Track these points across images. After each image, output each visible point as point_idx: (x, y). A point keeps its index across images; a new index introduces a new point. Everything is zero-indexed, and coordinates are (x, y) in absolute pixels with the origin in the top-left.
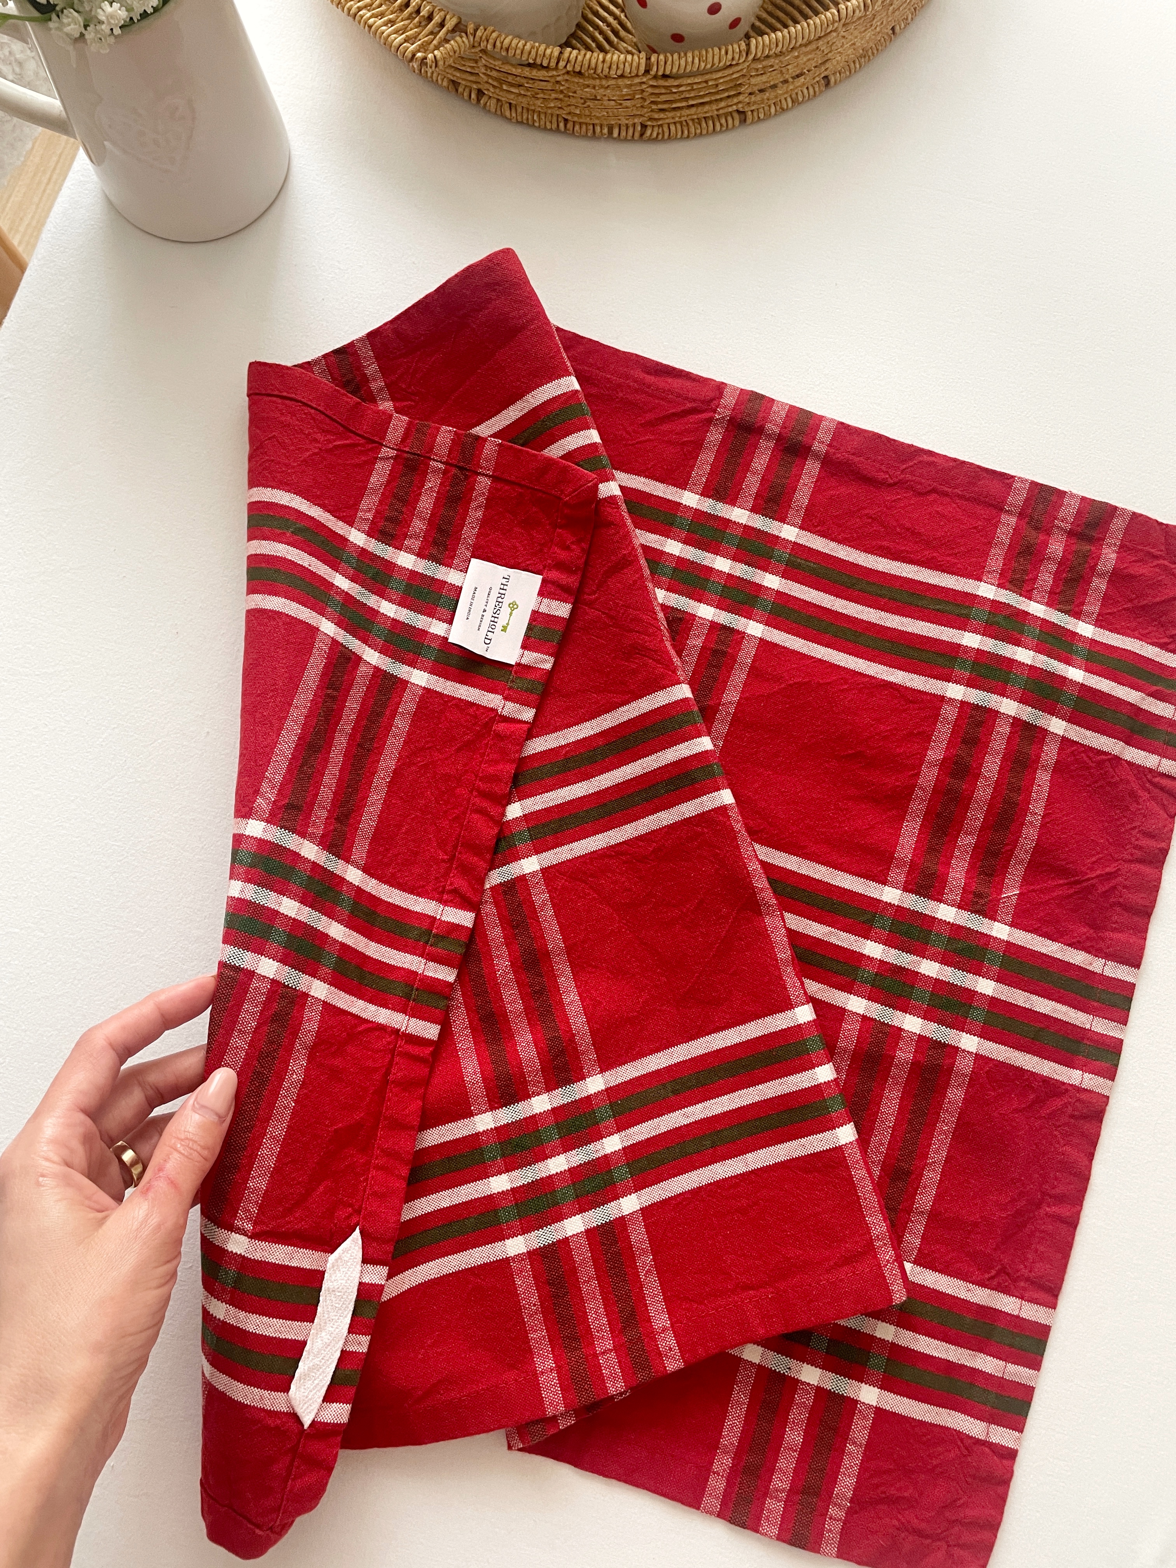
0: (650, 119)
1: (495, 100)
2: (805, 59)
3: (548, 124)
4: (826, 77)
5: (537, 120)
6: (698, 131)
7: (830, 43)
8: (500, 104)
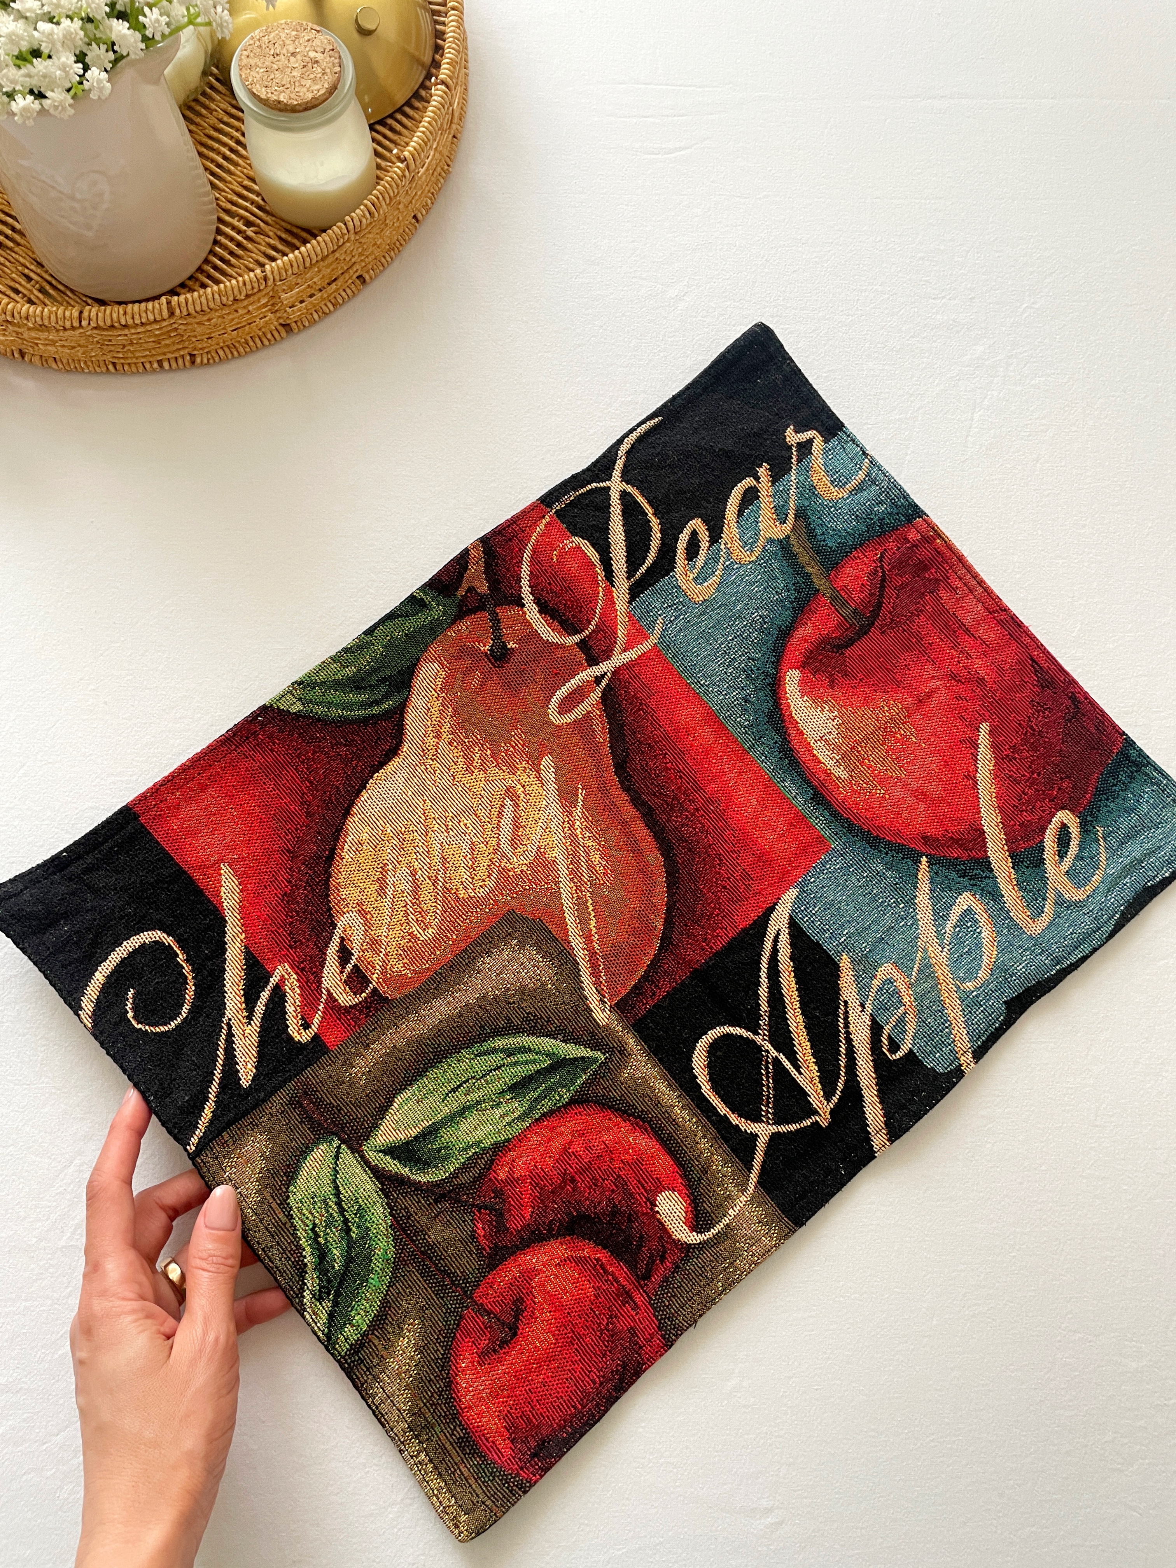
0: (195, 349)
1: (38, 357)
2: (329, 270)
3: (97, 368)
4: (360, 277)
5: (85, 367)
6: (248, 350)
7: (348, 252)
8: (44, 359)
